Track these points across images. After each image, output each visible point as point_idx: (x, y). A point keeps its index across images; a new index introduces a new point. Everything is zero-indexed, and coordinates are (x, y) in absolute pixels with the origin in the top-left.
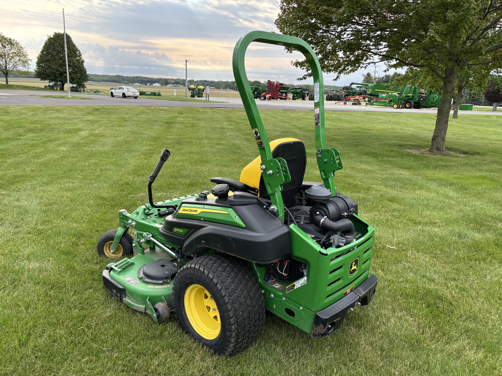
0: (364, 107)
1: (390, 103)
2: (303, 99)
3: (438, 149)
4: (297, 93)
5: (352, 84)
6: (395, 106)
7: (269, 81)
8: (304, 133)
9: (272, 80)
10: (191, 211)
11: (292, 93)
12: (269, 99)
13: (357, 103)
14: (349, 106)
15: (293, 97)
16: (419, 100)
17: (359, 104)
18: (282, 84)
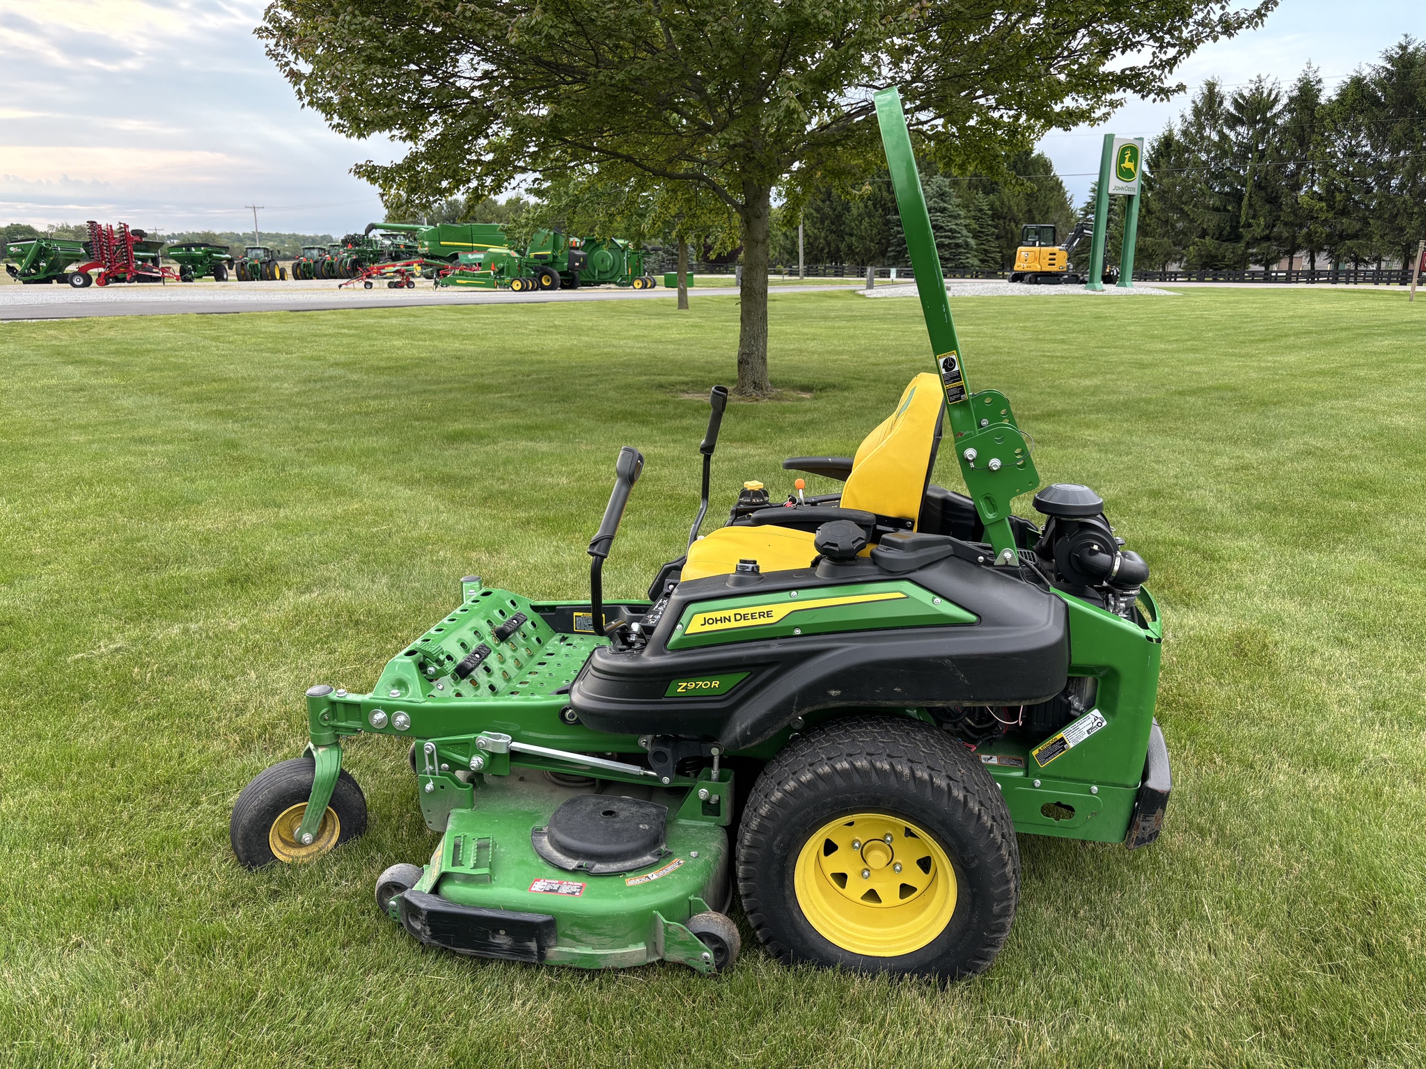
0: (424, 291)
1: (500, 275)
2: (219, 277)
3: (757, 386)
4: (193, 260)
5: (372, 227)
6: (517, 285)
7: (92, 223)
8: (383, 379)
9: (103, 223)
10: (744, 617)
11: (178, 259)
12: (104, 280)
13: (405, 281)
14: (380, 292)
15: (183, 271)
16: (571, 267)
17: (410, 285)
18: (140, 233)
